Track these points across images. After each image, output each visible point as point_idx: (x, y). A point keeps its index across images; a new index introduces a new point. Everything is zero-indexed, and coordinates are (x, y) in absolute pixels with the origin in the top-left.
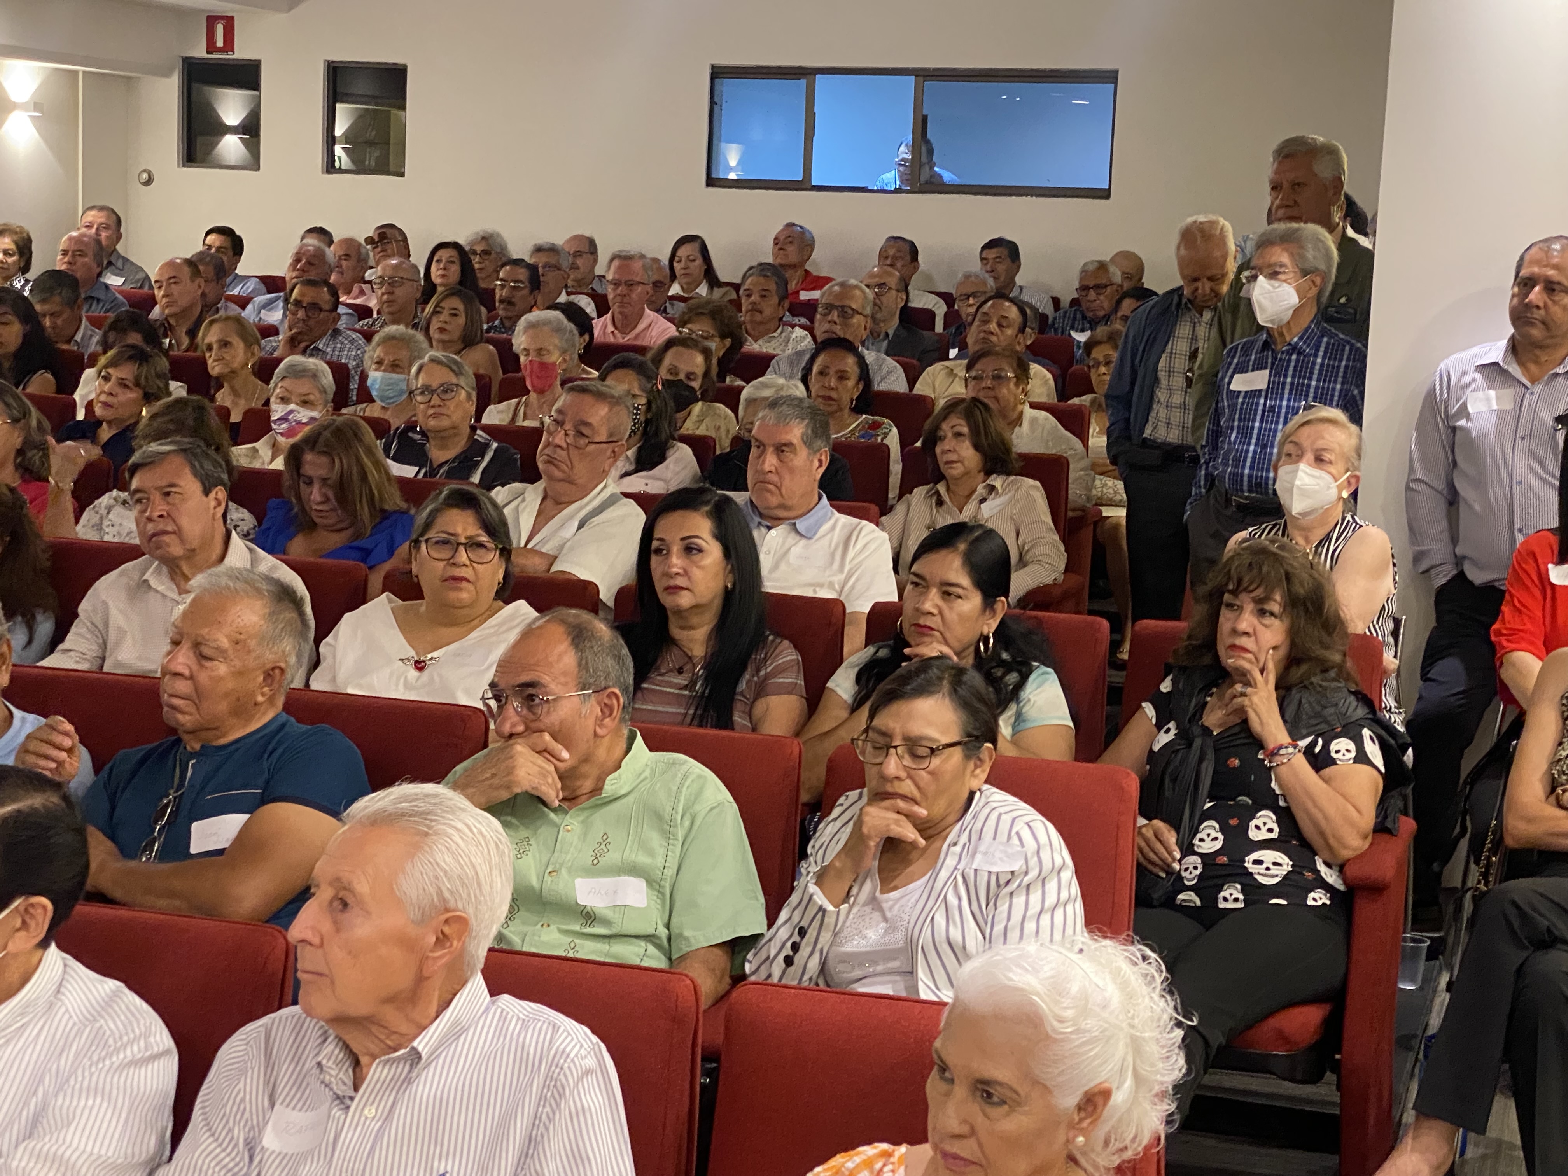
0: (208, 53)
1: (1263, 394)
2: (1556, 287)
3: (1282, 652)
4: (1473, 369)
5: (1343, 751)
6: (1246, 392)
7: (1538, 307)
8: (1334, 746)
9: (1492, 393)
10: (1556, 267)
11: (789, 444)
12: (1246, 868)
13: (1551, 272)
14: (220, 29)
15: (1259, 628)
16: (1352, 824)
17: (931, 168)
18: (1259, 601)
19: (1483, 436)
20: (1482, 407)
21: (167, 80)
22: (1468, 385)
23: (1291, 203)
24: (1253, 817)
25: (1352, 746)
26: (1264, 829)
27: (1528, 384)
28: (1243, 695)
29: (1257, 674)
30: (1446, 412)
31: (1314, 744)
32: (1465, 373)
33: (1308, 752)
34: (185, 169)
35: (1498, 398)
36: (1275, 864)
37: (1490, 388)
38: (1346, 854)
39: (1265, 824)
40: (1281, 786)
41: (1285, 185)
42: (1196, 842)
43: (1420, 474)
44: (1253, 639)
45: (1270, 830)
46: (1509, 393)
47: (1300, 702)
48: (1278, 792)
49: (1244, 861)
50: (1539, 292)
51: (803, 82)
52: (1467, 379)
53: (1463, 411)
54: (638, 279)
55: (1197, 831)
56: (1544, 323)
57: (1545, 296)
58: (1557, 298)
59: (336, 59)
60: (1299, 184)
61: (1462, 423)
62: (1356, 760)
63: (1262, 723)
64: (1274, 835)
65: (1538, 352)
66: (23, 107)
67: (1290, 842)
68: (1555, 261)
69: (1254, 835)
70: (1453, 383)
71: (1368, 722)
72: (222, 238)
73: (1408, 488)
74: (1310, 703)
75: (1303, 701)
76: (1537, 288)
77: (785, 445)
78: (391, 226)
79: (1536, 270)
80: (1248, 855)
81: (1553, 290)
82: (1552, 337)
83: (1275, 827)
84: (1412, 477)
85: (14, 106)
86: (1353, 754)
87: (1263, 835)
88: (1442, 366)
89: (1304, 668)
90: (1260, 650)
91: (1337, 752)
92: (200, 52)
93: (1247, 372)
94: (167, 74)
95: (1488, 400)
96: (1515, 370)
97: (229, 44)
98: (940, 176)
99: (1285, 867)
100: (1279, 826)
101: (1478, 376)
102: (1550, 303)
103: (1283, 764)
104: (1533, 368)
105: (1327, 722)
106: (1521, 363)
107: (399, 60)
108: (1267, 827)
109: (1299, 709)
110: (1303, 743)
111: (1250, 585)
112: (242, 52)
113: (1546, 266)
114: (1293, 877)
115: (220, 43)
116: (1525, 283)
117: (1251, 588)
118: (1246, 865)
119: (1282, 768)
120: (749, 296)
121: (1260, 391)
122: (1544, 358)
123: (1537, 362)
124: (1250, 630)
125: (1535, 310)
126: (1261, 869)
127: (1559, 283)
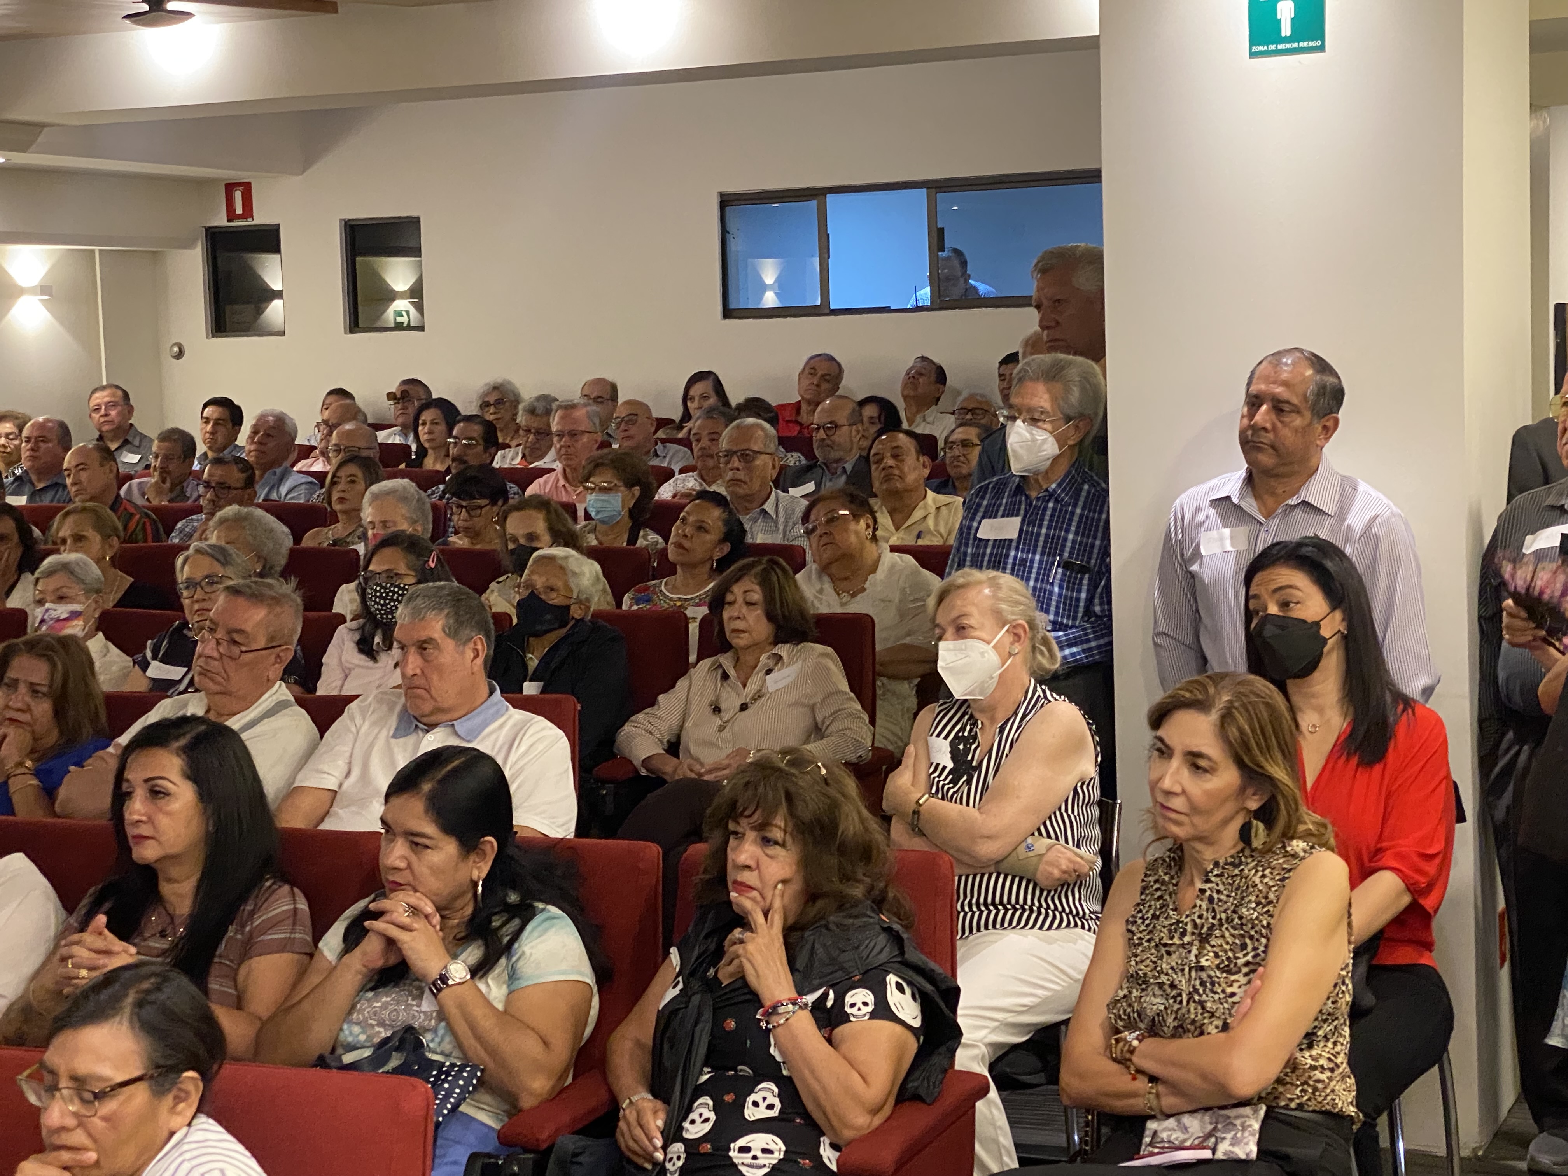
0: (229, 221)
1: (1014, 544)
2: (1286, 407)
3: (796, 886)
4: (1208, 503)
5: (859, 1004)
6: (995, 541)
7: (1265, 429)
8: (849, 999)
9: (1227, 532)
10: (1285, 384)
11: (430, 640)
12: (731, 1158)
13: (1279, 390)
14: (238, 195)
15: (764, 859)
16: (856, 1098)
17: (966, 281)
18: (762, 827)
19: (1217, 582)
20: (1217, 550)
21: (187, 252)
22: (1202, 524)
23: (1053, 324)
24: (752, 1091)
25: (870, 998)
26: (763, 1105)
27: (1262, 519)
28: (741, 942)
29: (760, 918)
30: (1182, 555)
31: (825, 996)
32: (1199, 509)
33: (818, 1008)
34: (214, 339)
35: (1232, 538)
36: (765, 1151)
37: (1225, 526)
38: (848, 1134)
39: (764, 1099)
40: (782, 1053)
41: (1046, 303)
42: (686, 1125)
43: (1163, 627)
44: (756, 873)
45: (771, 1107)
46: (1243, 531)
47: (813, 947)
48: (779, 1059)
49: (729, 1149)
50: (1267, 412)
51: (814, 203)
52: (1201, 517)
53: (1197, 554)
54: (583, 428)
55: (689, 1110)
56: (1273, 447)
57: (1274, 416)
58: (1287, 420)
59: (351, 217)
60: (1059, 301)
61: (1195, 568)
62: (873, 1015)
63: (758, 976)
64: (774, 1113)
65: (1273, 482)
66: (31, 291)
67: (794, 1120)
68: (1284, 376)
69: (751, 1113)
70: (1186, 521)
71: (897, 966)
72: (220, 409)
73: (1156, 645)
74: (824, 946)
75: (817, 946)
76: (1264, 407)
77: (425, 642)
78: (415, 382)
79: (1263, 387)
80: (735, 1141)
81: (1282, 411)
82: (1284, 464)
83: (777, 1102)
84: (1157, 630)
85: (22, 291)
86: (870, 1008)
87: (762, 1113)
88: (1177, 502)
89: (820, 904)
90: (763, 887)
91: (853, 1005)
92: (221, 221)
93: (995, 517)
94: (188, 245)
95: (1221, 539)
96: (1250, 505)
97: (248, 211)
98: (975, 289)
99: (776, 1154)
100: (781, 1101)
101: (1212, 512)
102: (1279, 425)
103: (779, 1025)
104: (1270, 501)
105: (842, 969)
106: (1257, 497)
107: (414, 214)
108: (767, 1102)
109: (812, 955)
110: (810, 998)
111: (745, 809)
112: (261, 217)
113: (1274, 383)
114: (786, 1167)
115: (239, 211)
116: (1254, 402)
117: (747, 813)
118: (731, 1154)
119: (779, 1030)
120: (698, 440)
121: (1011, 540)
122: (1280, 491)
123: (1273, 494)
124: (752, 863)
125: (1262, 433)
126: (747, 1158)
127: (1288, 402)
